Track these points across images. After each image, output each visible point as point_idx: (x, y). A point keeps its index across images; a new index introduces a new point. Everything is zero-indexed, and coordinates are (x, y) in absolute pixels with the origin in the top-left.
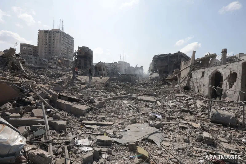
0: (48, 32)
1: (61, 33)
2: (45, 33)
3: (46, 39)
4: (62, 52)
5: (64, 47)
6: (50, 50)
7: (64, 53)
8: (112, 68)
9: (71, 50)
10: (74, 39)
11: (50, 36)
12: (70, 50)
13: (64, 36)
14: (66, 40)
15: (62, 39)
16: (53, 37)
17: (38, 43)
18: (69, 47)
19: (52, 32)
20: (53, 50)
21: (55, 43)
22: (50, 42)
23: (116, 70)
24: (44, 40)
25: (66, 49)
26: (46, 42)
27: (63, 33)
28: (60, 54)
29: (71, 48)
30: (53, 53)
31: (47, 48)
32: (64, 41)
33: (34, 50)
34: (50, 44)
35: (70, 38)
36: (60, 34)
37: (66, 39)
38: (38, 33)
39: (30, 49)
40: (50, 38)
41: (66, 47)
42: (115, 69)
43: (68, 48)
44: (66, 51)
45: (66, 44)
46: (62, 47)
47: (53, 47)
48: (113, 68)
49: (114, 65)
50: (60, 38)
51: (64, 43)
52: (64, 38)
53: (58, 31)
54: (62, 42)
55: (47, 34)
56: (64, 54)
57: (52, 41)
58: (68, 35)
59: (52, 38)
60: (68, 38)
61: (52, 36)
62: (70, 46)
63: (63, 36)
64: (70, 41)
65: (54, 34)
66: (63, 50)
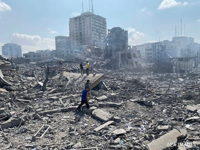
0: (78, 18)
1: (90, 16)
2: (75, 20)
3: (77, 27)
4: (93, 39)
5: (95, 33)
6: (81, 39)
7: (95, 39)
8: (158, 50)
9: (104, 34)
10: (106, 19)
11: (80, 22)
12: (102, 35)
13: (95, 19)
14: (97, 23)
15: (93, 23)
16: (83, 23)
17: (70, 33)
18: (100, 31)
19: (82, 17)
20: (84, 38)
21: (86, 30)
22: (80, 30)
23: (164, 52)
24: (75, 29)
25: (97, 34)
26: (77, 30)
27: (93, 15)
28: (92, 41)
29: (104, 32)
30: (84, 41)
31: (78, 37)
32: (95, 25)
33: (67, 41)
34: (81, 31)
35: (102, 20)
36: (90, 18)
37: (97, 21)
38: (69, 21)
39: (63, 41)
40: (80, 25)
41: (97, 32)
42: (162, 50)
43: (99, 33)
44: (98, 37)
45: (97, 28)
46: (93, 32)
47: (84, 35)
48: (160, 49)
49: (161, 46)
50: (90, 22)
51: (95, 28)
52: (95, 22)
53: (88, 15)
54: (92, 26)
55: (77, 21)
56: (96, 41)
57: (83, 27)
58: (99, 17)
59: (82, 25)
60: (99, 21)
61: (82, 21)
62: (102, 29)
63: (92, 20)
64: (102, 23)
65: (83, 19)
66: (95, 36)
